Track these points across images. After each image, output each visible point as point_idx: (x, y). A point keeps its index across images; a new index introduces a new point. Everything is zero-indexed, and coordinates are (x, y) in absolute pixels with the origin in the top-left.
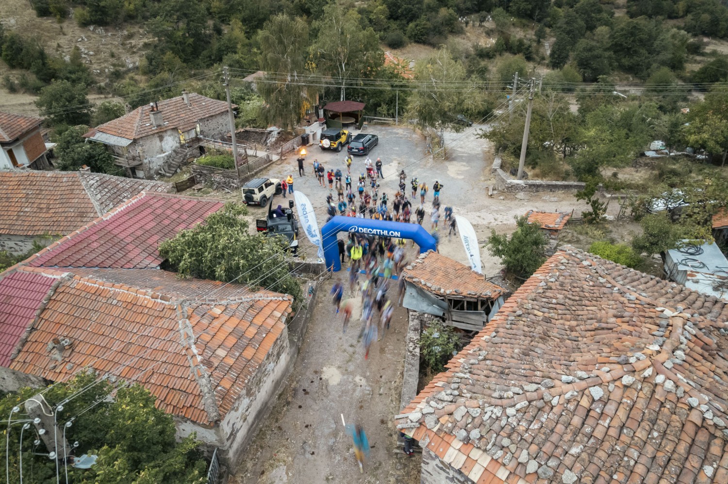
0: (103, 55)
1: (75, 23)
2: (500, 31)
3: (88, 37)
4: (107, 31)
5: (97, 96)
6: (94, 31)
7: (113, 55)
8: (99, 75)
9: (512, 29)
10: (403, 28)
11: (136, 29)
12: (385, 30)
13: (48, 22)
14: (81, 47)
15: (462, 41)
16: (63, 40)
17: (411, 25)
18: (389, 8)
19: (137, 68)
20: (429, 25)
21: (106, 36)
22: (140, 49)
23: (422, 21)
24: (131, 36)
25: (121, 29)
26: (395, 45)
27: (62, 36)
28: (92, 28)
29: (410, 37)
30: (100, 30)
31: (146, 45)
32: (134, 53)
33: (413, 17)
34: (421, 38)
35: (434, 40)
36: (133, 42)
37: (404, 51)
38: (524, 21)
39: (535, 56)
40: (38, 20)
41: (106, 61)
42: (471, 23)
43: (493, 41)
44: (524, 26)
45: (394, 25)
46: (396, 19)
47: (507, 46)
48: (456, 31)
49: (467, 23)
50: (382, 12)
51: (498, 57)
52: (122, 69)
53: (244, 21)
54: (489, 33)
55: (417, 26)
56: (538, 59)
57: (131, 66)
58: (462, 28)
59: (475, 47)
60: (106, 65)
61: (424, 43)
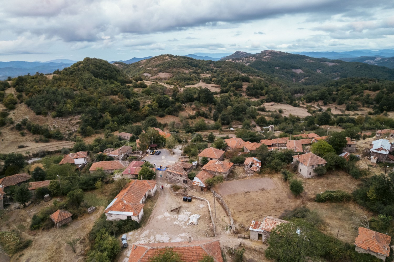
0: (63, 127)
1: (51, 116)
2: (197, 108)
3: (56, 121)
4: (62, 119)
5: (66, 142)
6: (58, 119)
7: (67, 127)
8: (64, 134)
9: (201, 107)
10: (164, 110)
11: (72, 117)
12: (158, 111)
13: (40, 117)
14: (55, 125)
15: (185, 113)
16: (48, 123)
17: (166, 109)
18: (158, 104)
19: (76, 131)
20: (172, 109)
21: (62, 121)
22: (75, 124)
23: (170, 108)
24: (71, 120)
25: (67, 118)
26: (162, 116)
27: (47, 122)
28: (57, 118)
29: (166, 113)
30: (60, 119)
31: (77, 123)
32: (73, 126)
33: (167, 107)
34: (170, 113)
35: (175, 113)
36: (72, 122)
37: (165, 118)
38: (205, 104)
39: (209, 117)
40: (37, 116)
41: (65, 129)
42: (187, 106)
43: (195, 112)
44: (205, 106)
45: (161, 110)
46: (161, 107)
47: (199, 114)
48: (183, 110)
49: (186, 107)
50: (156, 106)
51: (197, 118)
52: (71, 132)
53: (110, 112)
54: (194, 109)
55: (168, 109)
56: (210, 118)
57: (74, 130)
58: (184, 108)
59: (189, 115)
60: (65, 131)
61: (171, 115)
